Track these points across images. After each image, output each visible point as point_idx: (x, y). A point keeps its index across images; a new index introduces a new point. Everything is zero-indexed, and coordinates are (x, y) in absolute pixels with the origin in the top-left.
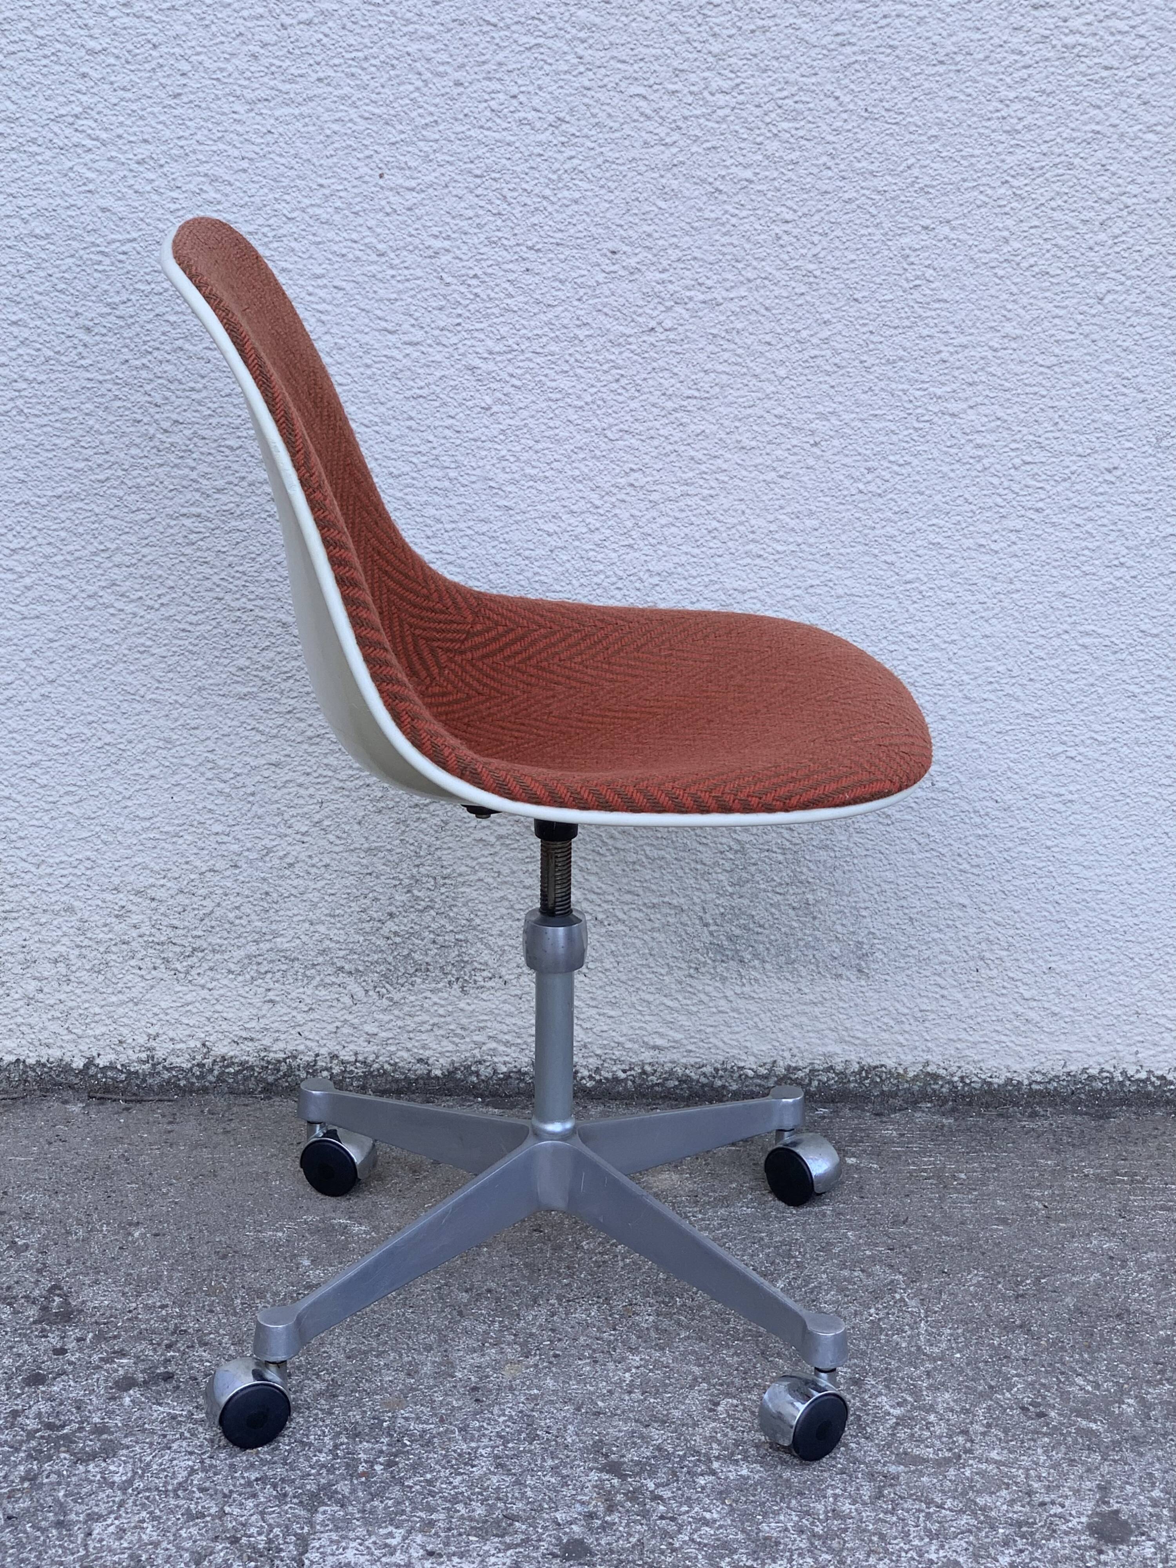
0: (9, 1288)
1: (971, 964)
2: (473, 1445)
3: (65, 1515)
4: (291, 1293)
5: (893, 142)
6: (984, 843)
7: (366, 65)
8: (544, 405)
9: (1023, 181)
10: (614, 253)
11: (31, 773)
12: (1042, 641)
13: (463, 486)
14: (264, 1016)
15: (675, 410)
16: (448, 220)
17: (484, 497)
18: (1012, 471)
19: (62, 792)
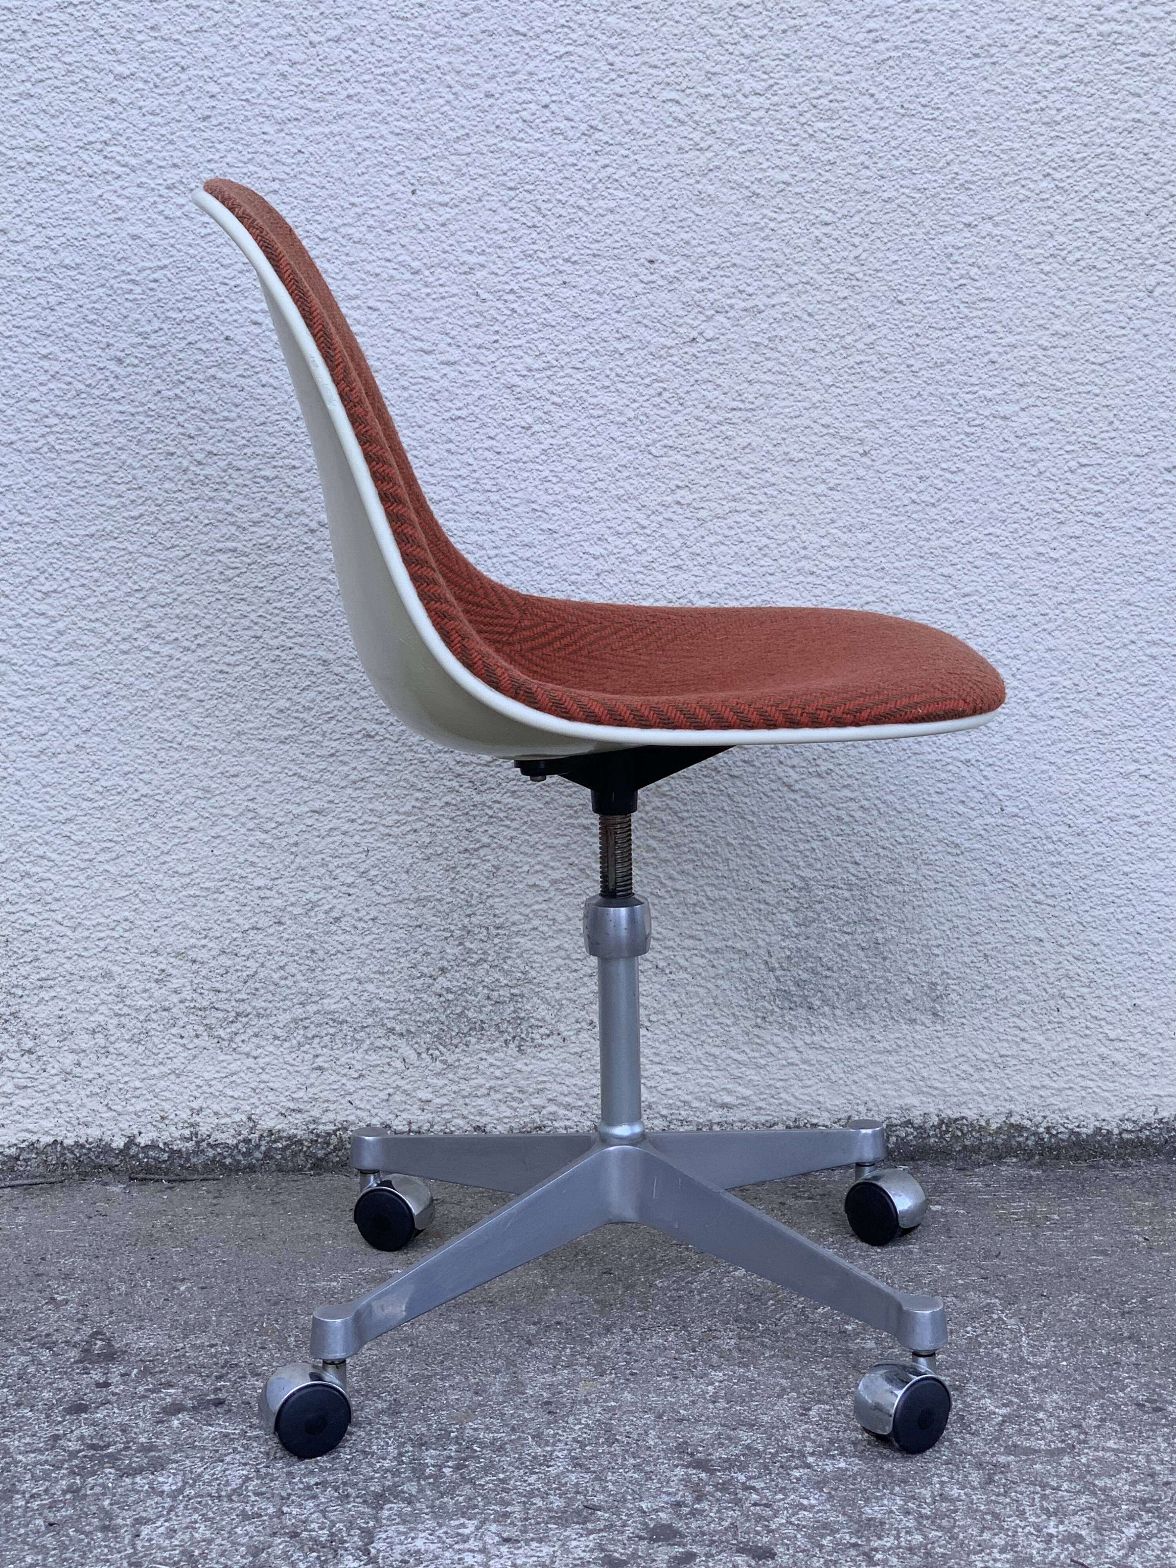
0: (47, 1335)
1: (1052, 1003)
2: (548, 1449)
3: (111, 1519)
5: (931, 138)
6: (1059, 871)
7: (395, 80)
8: (586, 422)
9: (1064, 173)
10: (652, 262)
11: (66, 829)
12: (1108, 653)
13: (506, 510)
14: (312, 1085)
15: (720, 423)
16: (483, 234)
17: (527, 521)
18: (1068, 475)
19: (98, 849)
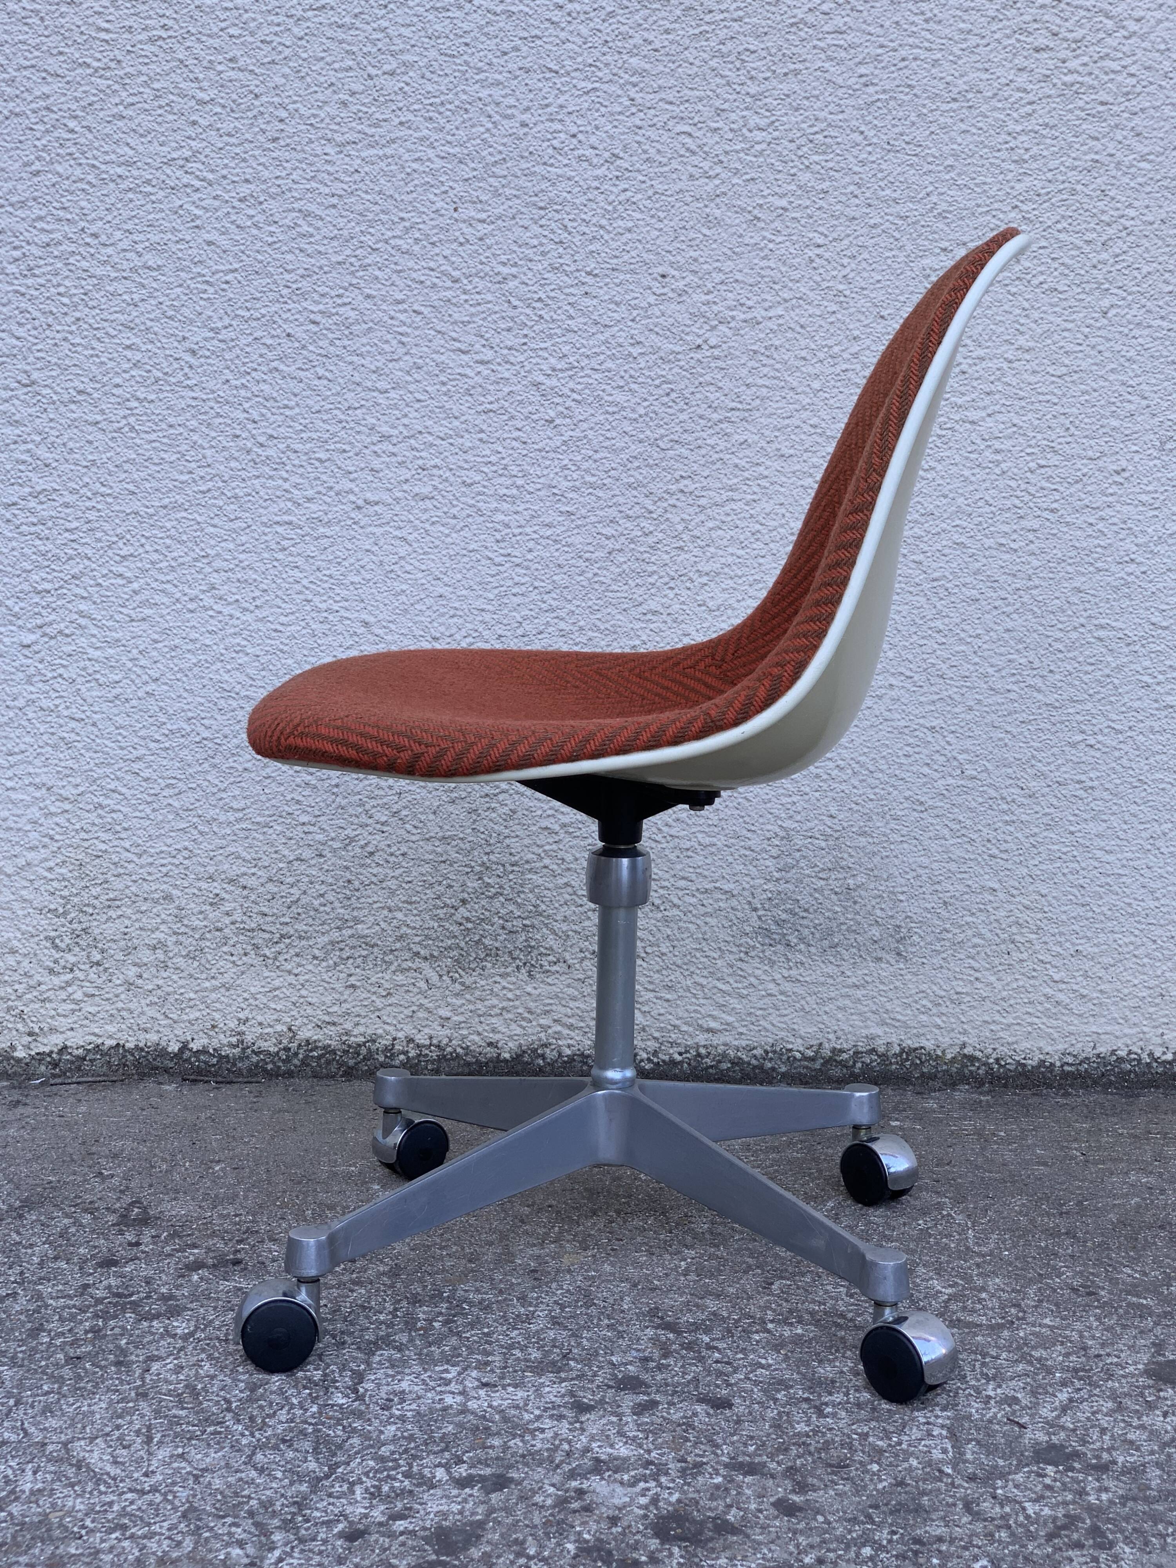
0: (92, 1202)
1: (1003, 947)
2: (531, 1309)
3: (126, 1356)
5: (913, 172)
6: (1012, 829)
7: (442, 110)
8: (602, 417)
9: (1030, 206)
10: (663, 276)
11: (136, 766)
12: (1060, 635)
13: (530, 493)
14: (345, 1001)
15: (720, 421)
16: (515, 248)
17: (548, 504)
18: (1028, 474)
19: (163, 785)
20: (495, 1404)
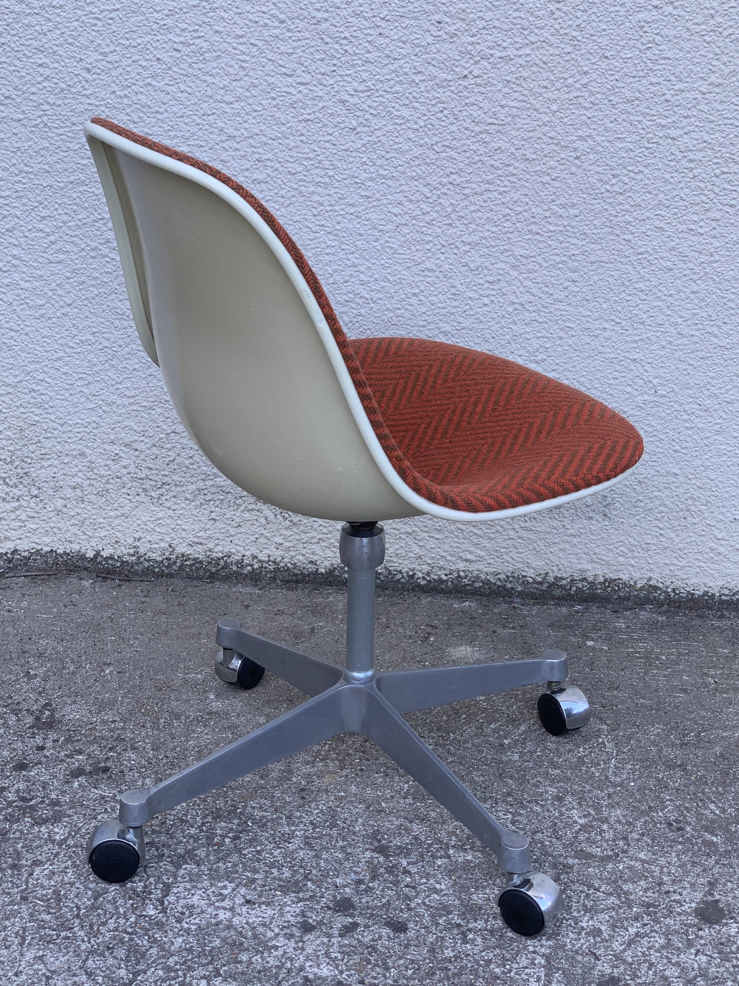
0: (18, 703)
1: (681, 513)
2: (293, 828)
3: (19, 860)
4: (197, 717)
6: (691, 433)
8: (392, 127)
10: (439, 23)
11: (57, 364)
13: (338, 181)
14: (209, 529)
15: (481, 132)
17: (352, 189)
18: (714, 179)
19: (77, 378)
20: (251, 921)
